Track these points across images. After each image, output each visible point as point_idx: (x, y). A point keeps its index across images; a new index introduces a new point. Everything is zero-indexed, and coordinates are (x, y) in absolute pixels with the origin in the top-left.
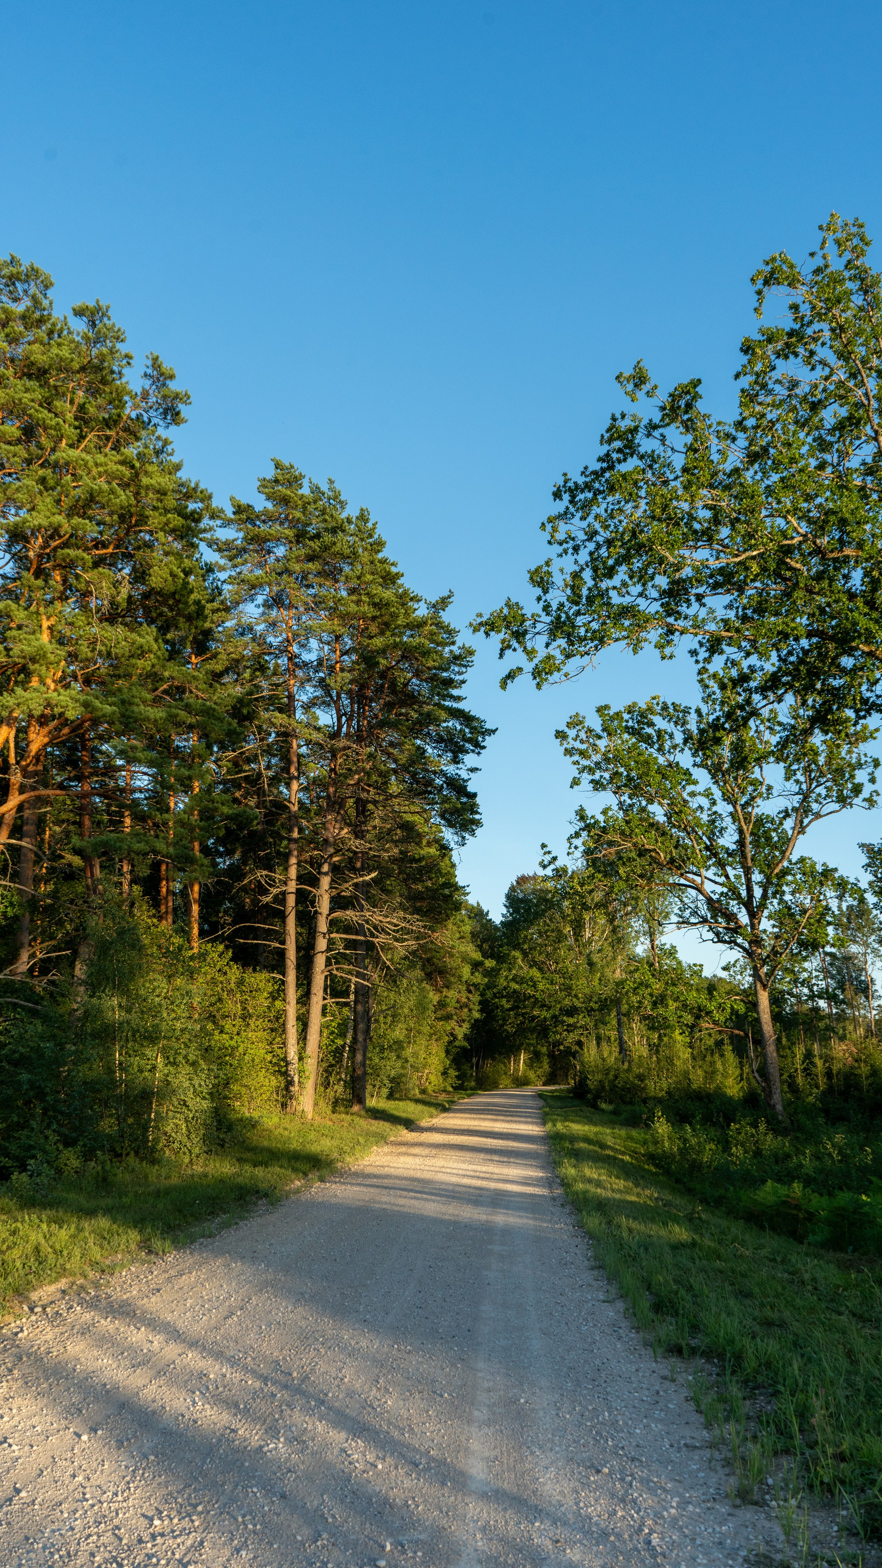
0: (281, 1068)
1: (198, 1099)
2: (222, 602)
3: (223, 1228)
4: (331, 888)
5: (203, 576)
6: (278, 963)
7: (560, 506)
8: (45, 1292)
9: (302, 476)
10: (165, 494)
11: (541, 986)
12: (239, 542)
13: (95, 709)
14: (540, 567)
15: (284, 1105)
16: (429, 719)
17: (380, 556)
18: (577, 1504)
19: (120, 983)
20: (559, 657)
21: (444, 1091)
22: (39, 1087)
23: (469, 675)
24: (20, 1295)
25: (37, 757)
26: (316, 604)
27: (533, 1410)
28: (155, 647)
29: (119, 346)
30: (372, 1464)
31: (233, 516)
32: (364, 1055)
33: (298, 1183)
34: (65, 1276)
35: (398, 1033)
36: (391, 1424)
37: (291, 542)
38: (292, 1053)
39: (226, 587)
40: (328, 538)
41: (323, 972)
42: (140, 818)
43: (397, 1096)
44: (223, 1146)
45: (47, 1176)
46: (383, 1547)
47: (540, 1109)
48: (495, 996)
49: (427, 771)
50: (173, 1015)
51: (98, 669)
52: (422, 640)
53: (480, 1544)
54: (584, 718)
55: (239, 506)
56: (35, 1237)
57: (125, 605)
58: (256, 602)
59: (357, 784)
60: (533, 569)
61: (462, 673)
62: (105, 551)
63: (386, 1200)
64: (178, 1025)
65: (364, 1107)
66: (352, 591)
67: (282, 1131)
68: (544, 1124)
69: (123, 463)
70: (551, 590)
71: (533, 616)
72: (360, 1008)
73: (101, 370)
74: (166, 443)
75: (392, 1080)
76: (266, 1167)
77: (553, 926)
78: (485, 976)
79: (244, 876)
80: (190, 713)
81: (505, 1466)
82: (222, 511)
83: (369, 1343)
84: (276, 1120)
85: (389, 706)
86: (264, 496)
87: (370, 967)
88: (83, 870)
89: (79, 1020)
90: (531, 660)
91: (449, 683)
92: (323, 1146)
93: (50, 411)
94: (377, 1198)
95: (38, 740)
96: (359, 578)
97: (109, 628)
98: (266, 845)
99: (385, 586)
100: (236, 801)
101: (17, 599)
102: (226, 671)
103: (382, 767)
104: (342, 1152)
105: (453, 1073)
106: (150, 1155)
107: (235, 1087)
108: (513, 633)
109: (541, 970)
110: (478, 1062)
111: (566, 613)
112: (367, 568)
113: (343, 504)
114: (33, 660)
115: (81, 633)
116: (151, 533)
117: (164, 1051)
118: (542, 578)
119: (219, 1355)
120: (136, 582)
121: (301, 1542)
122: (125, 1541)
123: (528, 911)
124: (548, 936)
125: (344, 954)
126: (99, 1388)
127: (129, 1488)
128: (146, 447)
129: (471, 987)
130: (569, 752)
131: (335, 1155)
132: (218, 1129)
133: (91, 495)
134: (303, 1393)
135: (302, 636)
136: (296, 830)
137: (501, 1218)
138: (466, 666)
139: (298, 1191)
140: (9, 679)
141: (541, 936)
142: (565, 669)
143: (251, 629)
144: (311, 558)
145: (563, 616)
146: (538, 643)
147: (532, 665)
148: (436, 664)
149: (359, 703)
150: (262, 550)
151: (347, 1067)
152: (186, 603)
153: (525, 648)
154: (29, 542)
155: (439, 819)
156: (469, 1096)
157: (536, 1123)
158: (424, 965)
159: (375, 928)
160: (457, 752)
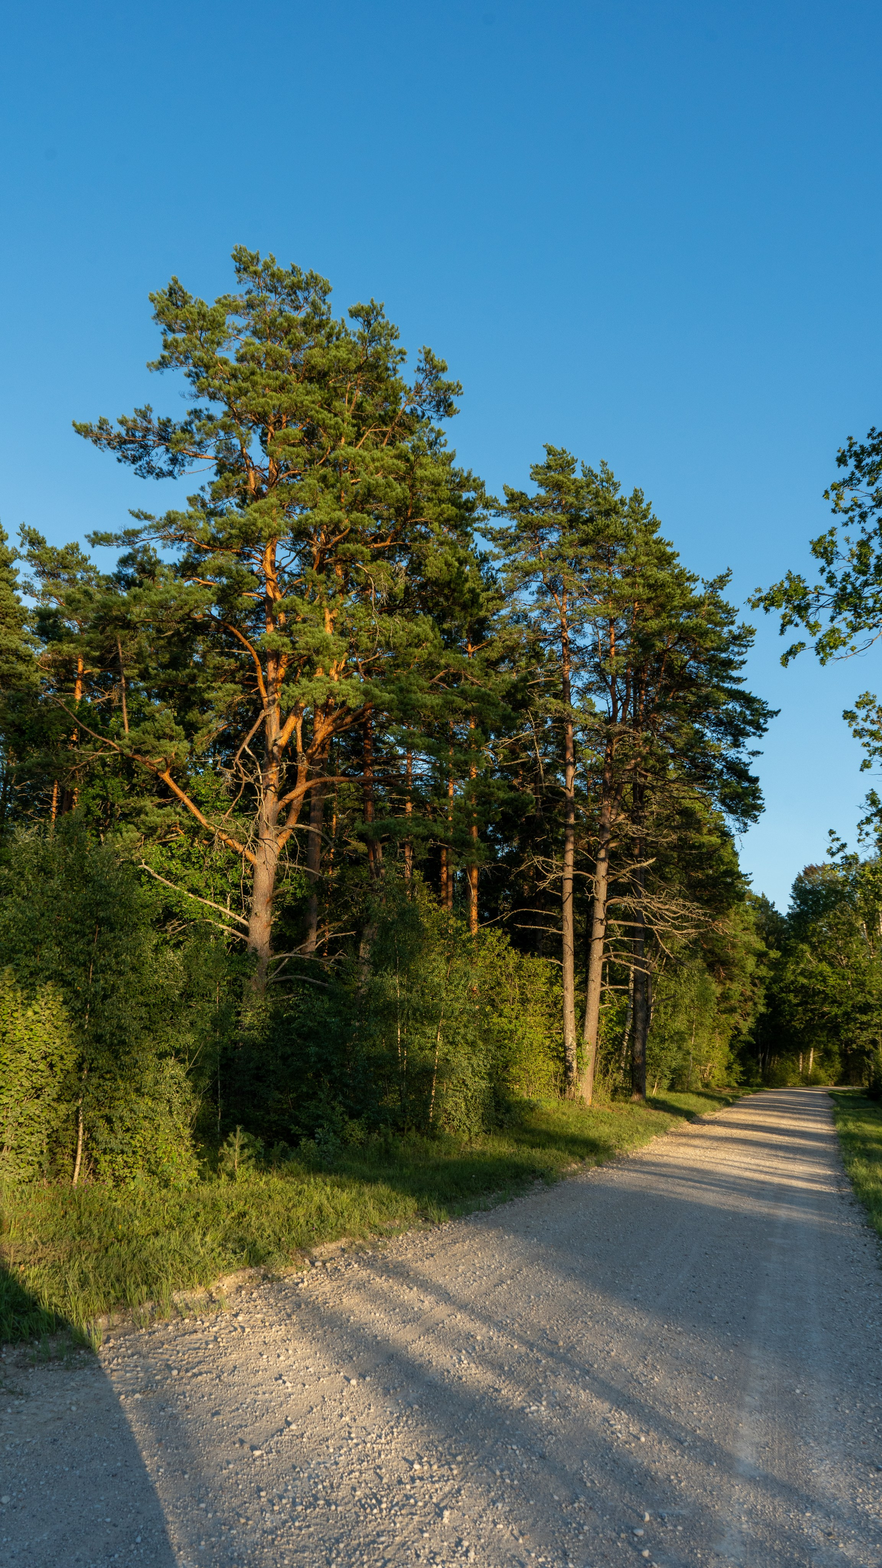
0: (560, 1053)
1: (477, 1079)
2: (497, 591)
3: (498, 1203)
4: (608, 874)
5: (477, 565)
6: (555, 949)
7: (845, 472)
8: (326, 1249)
9: (574, 461)
10: (439, 485)
11: (831, 981)
12: (512, 530)
13: (374, 697)
14: (824, 537)
15: (562, 1091)
16: (708, 702)
17: (655, 536)
18: (853, 1499)
19: (401, 963)
20: (845, 630)
21: (729, 1086)
22: (326, 1060)
23: (749, 655)
24: (303, 1249)
25: (322, 746)
26: (589, 587)
27: (809, 1402)
28: (431, 635)
29: (393, 343)
30: (635, 1436)
31: (506, 505)
32: (644, 1044)
33: (574, 1166)
34: (345, 1236)
35: (680, 1023)
36: (657, 1400)
37: (564, 527)
38: (570, 1039)
39: (501, 576)
40: (601, 521)
41: (600, 958)
42: (420, 803)
43: (679, 1088)
44: (501, 1127)
45: (333, 1145)
46: (642, 1517)
47: (830, 1108)
48: (782, 990)
49: (706, 755)
50: (452, 996)
51: (378, 658)
52: (700, 621)
53: (744, 1526)
54: (875, 697)
55: (512, 495)
56: (318, 1198)
57: (402, 596)
58: (530, 590)
59: (634, 769)
60: (815, 539)
61: (742, 654)
62: (383, 544)
63: (663, 1186)
64: (457, 1005)
65: (644, 1097)
66: (627, 574)
67: (560, 1116)
68: (834, 1122)
69: (398, 457)
70: (835, 561)
71: (816, 588)
72: (639, 996)
73: (376, 368)
74: (439, 434)
75: (673, 1071)
76: (544, 1148)
77: (844, 919)
78: (770, 970)
79: (522, 861)
80: (465, 699)
81: (776, 1453)
82: (496, 500)
83: (638, 1321)
84: (554, 1104)
85: (666, 689)
86: (536, 483)
87: (649, 955)
88: (367, 855)
89: (363, 997)
90: (815, 634)
91: (728, 664)
92: (601, 1132)
93: (330, 412)
94: (654, 1185)
95: (322, 729)
96: (633, 560)
97: (388, 619)
98: (543, 832)
99: (660, 567)
100: (512, 788)
101: (301, 594)
102: (502, 659)
103: (659, 751)
104: (620, 1139)
105: (737, 1068)
106: (431, 1131)
107: (514, 1070)
108: (795, 607)
109: (831, 964)
110: (764, 1059)
111: (852, 584)
112: (642, 549)
113: (616, 486)
114: (317, 652)
115: (362, 624)
116: (425, 524)
117: (443, 1030)
118: (825, 548)
119: (487, 1319)
120: (413, 574)
121: (558, 1501)
122: (385, 1481)
123: (816, 902)
124: (838, 929)
125: (623, 941)
126: (370, 1338)
127: (392, 1433)
128: (420, 439)
129: (755, 980)
130: (858, 733)
131: (613, 1142)
132: (496, 1110)
133: (369, 489)
134: (569, 1362)
135: (576, 622)
136: (572, 816)
137: (783, 1213)
138: (746, 646)
139: (574, 1174)
140: (296, 672)
141: (831, 929)
142: (851, 643)
143: (526, 617)
144: (584, 543)
145: (849, 587)
146: (822, 617)
147: (816, 639)
148: (715, 645)
149: (635, 687)
150: (535, 537)
151: (627, 1056)
152: (461, 592)
153: (808, 622)
154: (312, 539)
155: (719, 805)
156: (755, 1092)
157: (826, 1122)
158: (705, 955)
159: (654, 916)
160: (738, 735)
